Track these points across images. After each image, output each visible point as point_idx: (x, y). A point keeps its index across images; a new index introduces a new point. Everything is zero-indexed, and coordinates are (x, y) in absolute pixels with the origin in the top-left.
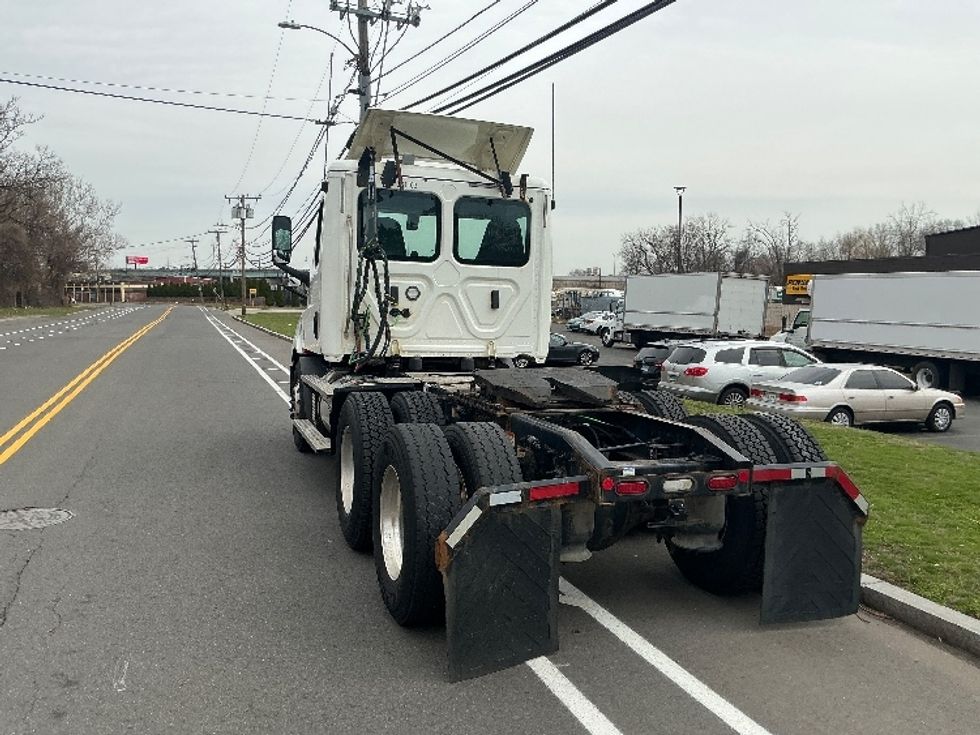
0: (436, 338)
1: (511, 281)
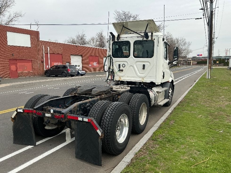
0: (133, 77)
1: (148, 62)
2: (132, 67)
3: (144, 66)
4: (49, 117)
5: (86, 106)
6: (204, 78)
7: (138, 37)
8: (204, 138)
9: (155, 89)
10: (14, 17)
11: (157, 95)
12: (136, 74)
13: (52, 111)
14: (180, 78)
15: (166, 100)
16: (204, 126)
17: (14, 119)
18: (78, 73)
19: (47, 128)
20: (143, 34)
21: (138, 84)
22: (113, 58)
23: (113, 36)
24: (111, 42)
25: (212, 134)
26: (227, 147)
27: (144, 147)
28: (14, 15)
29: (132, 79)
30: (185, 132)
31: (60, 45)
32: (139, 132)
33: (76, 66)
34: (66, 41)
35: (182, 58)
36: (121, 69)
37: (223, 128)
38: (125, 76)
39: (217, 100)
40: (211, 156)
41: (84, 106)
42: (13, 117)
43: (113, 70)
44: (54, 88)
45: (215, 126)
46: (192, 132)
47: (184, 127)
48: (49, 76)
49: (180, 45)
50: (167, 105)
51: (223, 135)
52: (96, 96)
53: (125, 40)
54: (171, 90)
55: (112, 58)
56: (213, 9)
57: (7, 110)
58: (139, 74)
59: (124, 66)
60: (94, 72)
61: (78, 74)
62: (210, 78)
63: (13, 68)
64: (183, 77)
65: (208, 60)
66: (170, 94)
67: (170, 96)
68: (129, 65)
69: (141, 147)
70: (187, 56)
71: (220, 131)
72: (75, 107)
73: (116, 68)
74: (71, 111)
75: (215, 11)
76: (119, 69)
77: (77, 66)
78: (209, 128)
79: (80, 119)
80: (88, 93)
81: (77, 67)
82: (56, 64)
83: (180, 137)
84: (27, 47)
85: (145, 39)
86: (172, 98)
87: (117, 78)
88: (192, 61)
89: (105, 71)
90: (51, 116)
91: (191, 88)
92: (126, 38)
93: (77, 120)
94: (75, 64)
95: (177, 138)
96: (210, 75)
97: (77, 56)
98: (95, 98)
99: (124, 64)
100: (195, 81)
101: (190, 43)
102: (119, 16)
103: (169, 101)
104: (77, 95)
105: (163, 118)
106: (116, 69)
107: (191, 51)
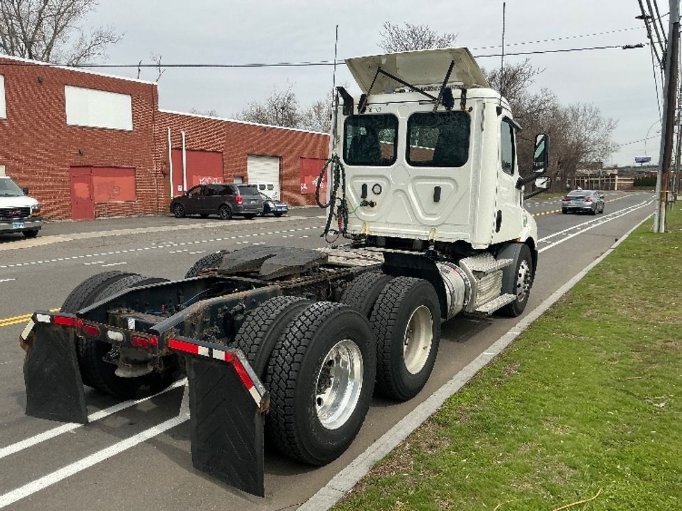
2: (400, 195)
3: (438, 190)
4: (116, 342)
5: (231, 312)
6: (645, 230)
7: (421, 102)
8: (601, 424)
9: (468, 263)
10: (94, 45)
11: (473, 282)
12: (414, 218)
13: (132, 324)
15: (507, 298)
16: (609, 385)
17: (27, 343)
18: (267, 208)
19: (120, 373)
20: (436, 94)
21: (419, 246)
22: (345, 166)
23: (348, 100)
24: (342, 119)
25: (627, 414)
26: (668, 458)
27: (405, 445)
28: (94, 38)
29: (402, 230)
30: (544, 403)
31: (216, 127)
32: (403, 395)
33: (263, 187)
34: (241, 114)
35: (588, 167)
36: (368, 199)
37: (668, 395)
38: (379, 220)
39: (671, 303)
40: (608, 484)
41: (225, 310)
42: (25, 337)
43: (343, 202)
44: (189, 251)
45: (643, 384)
46: (566, 403)
47: (547, 384)
48: (184, 217)
49: (584, 127)
50: (509, 312)
51: (664, 417)
52: (271, 280)
53: (385, 110)
54: (526, 267)
55: (342, 165)
56: (680, 18)
57: (18, 318)
58: (421, 215)
59: (377, 190)
60: (309, 206)
61: (266, 211)
62: (663, 231)
63: (81, 189)
65: (659, 177)
66: (521, 280)
67: (522, 284)
68: (393, 189)
69: (396, 443)
70: (603, 160)
71: (656, 403)
72: (195, 315)
73: (353, 196)
74: (181, 327)
76: (362, 200)
77: (267, 187)
78: (625, 391)
79: (203, 351)
80: (252, 272)
81: (266, 192)
82: (204, 181)
83: (522, 419)
84: (122, 130)
85: (442, 109)
86: (528, 292)
87: (355, 227)
88: (619, 176)
89: (319, 204)
90: (122, 339)
91: (599, 260)
92: (387, 104)
93: (194, 355)
94: (258, 183)
95: (514, 422)
96: (665, 222)
97: (263, 159)
98: (268, 285)
99: (377, 184)
100: (616, 240)
101: (612, 123)
102: (398, 39)
103: (515, 302)
104: (218, 276)
105: (489, 354)
106: (354, 199)
107: (616, 148)
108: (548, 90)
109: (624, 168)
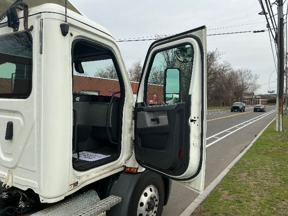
1: (20, 113)
14: (245, 122)
35: (247, 95)
49: (245, 78)
56: (284, 15)
62: (281, 131)
64: (250, 121)
65: (277, 100)
70: (254, 92)
75: (286, 18)
88: (261, 99)
101: (257, 76)
107: (259, 87)
108: (227, 62)
109: (264, 95)
